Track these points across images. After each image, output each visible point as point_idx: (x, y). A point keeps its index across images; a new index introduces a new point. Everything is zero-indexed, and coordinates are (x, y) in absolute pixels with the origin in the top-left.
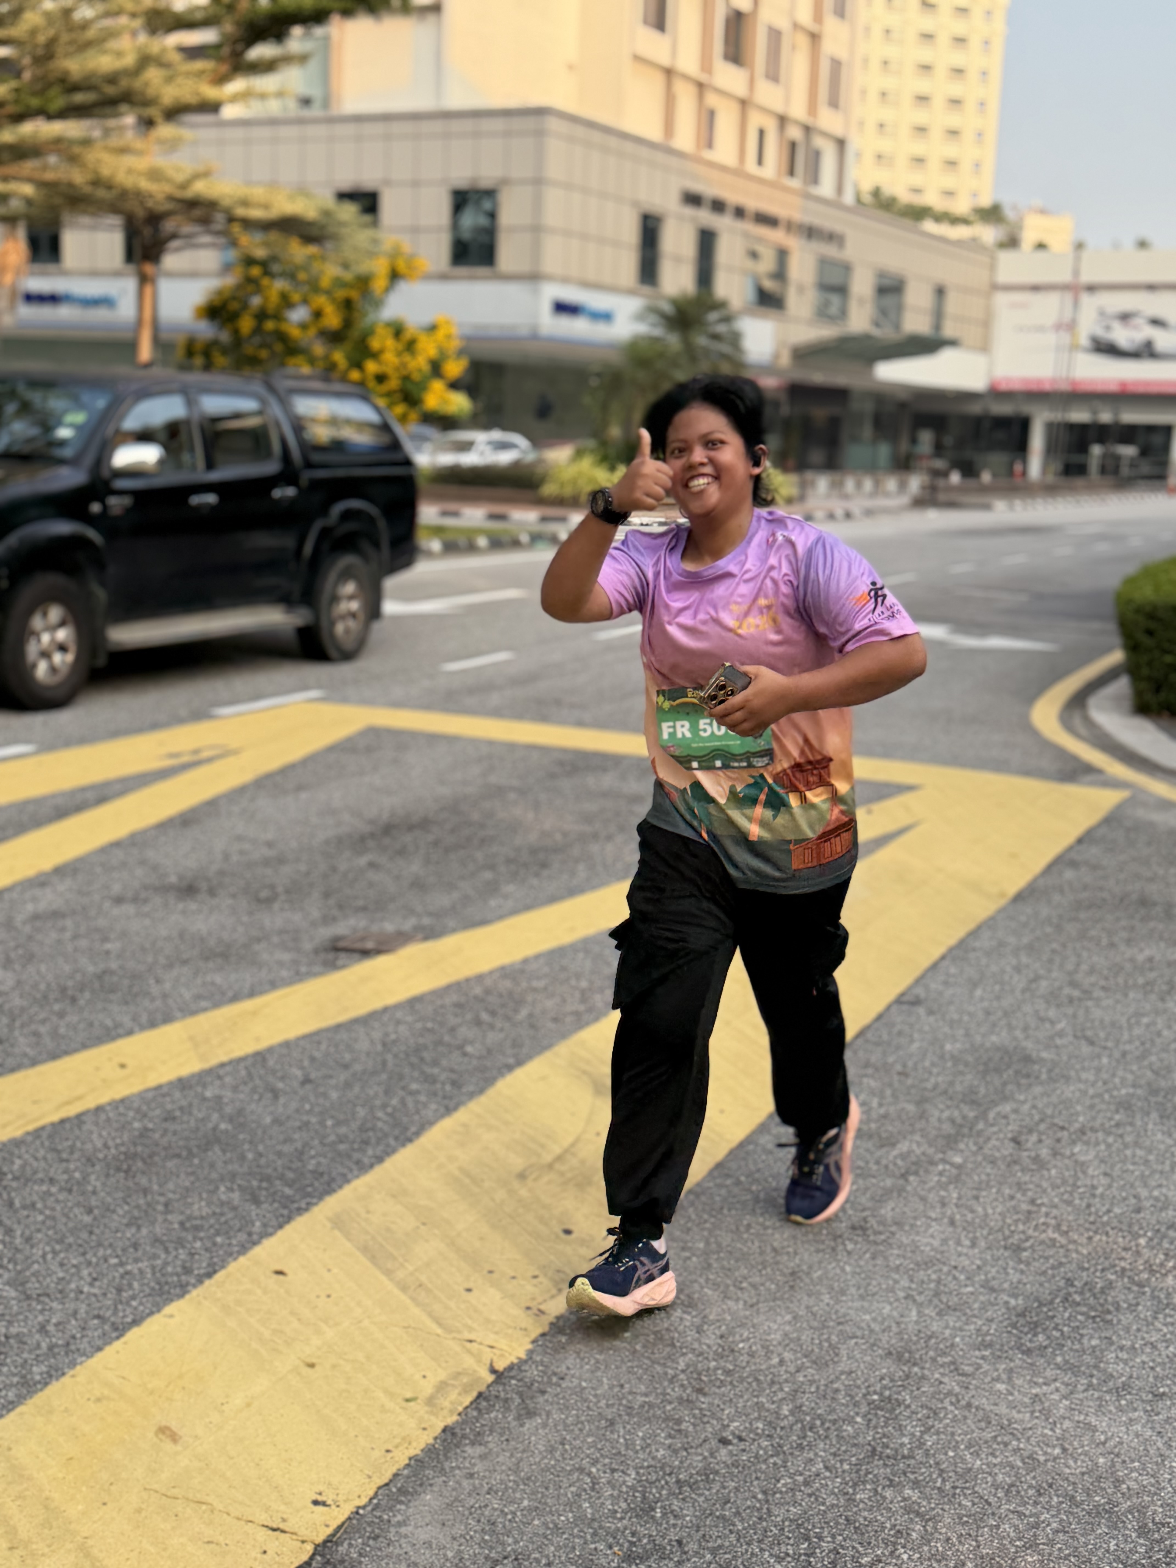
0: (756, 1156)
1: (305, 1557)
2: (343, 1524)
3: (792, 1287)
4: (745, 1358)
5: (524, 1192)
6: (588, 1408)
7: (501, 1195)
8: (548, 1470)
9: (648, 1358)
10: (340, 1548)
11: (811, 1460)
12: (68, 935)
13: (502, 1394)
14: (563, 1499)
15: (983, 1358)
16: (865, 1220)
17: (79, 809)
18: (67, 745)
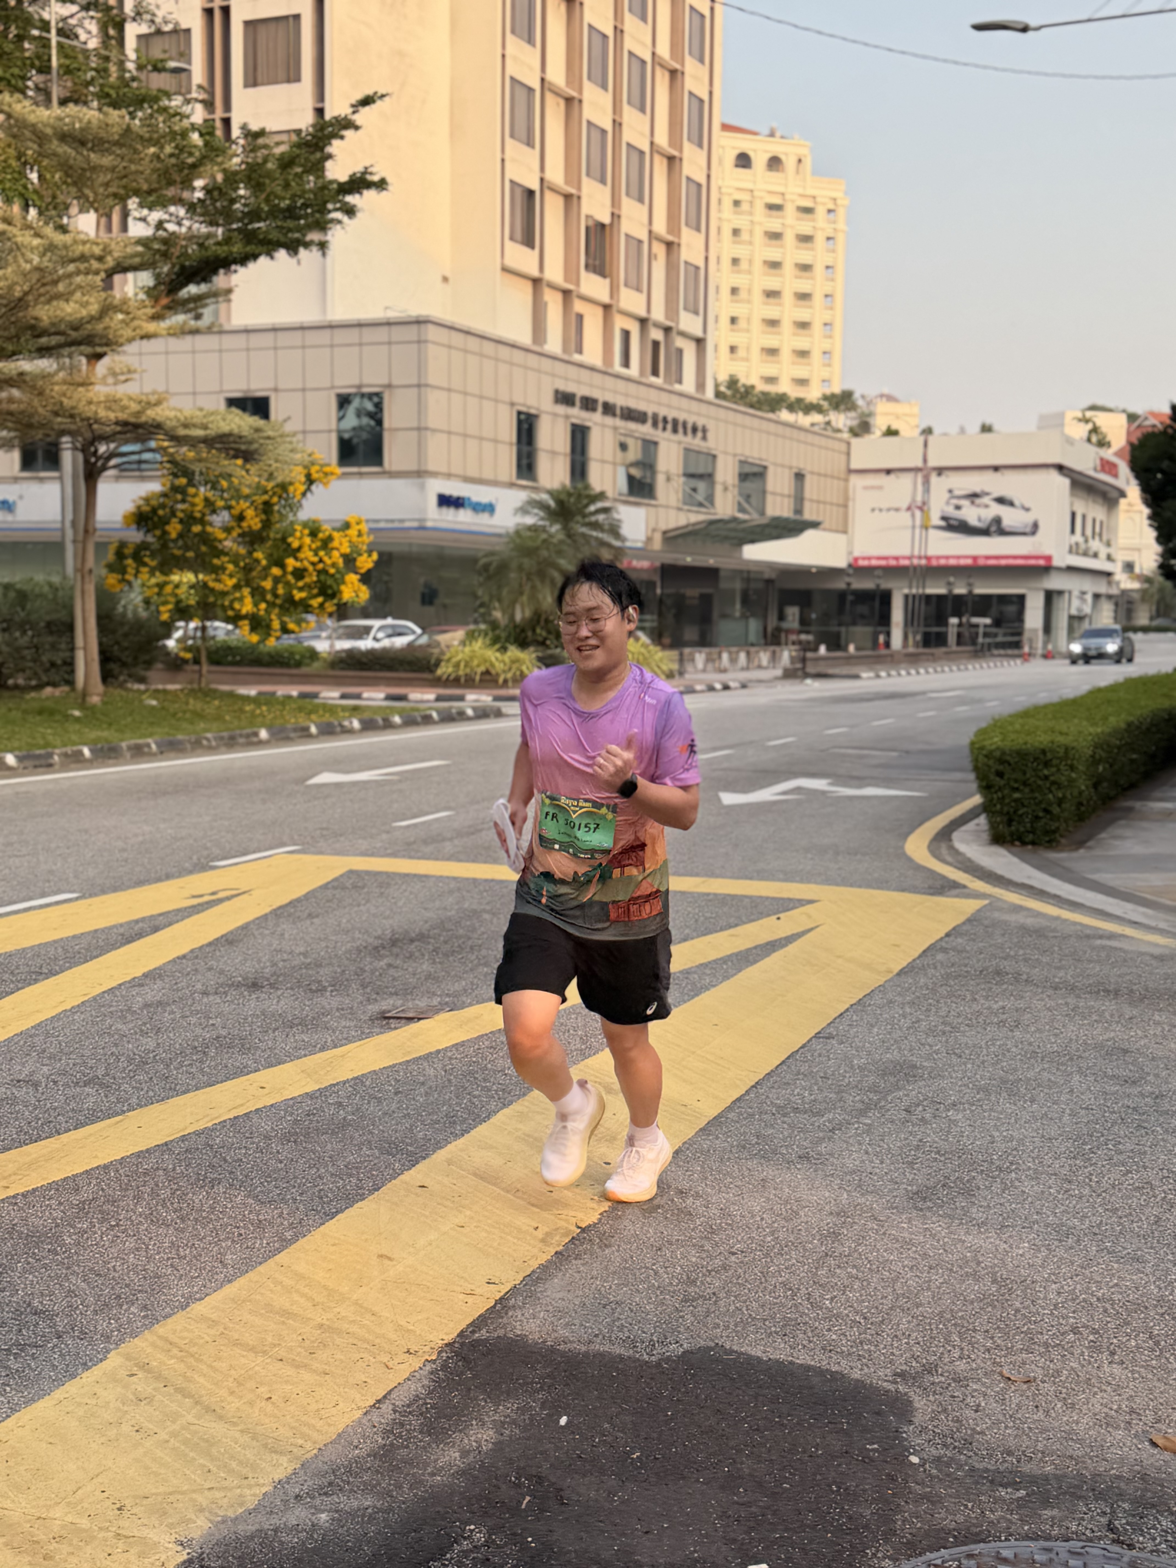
0: (727, 1124)
2: (507, 1293)
3: (763, 1186)
4: (738, 1218)
8: (626, 1268)
10: (511, 1301)
12: (178, 1016)
13: (588, 1237)
14: (639, 1280)
15: (892, 1213)
16: (807, 1153)
17: (140, 935)
18: (103, 892)
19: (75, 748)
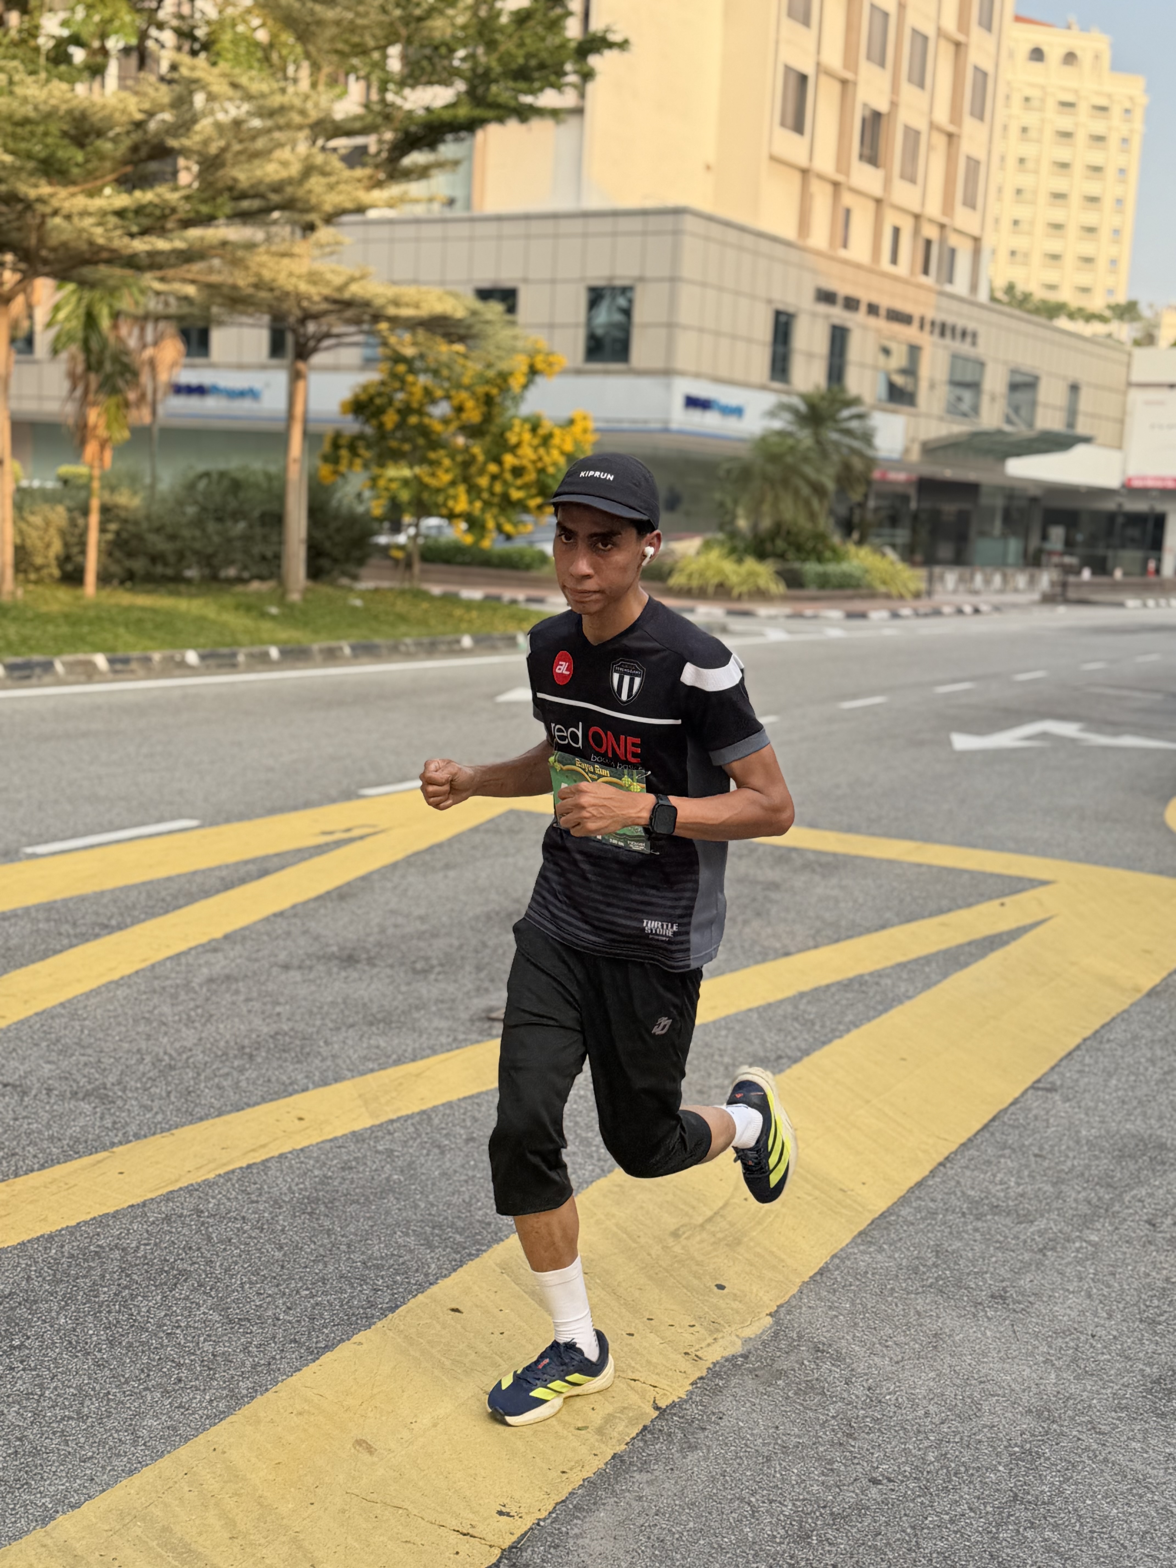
0: (898, 1227)
1: (494, 1560)
2: (526, 1533)
3: (935, 1347)
4: (893, 1408)
5: (677, 1249)
6: (746, 1445)
7: (656, 1250)
8: (711, 1497)
9: (802, 1405)
10: (524, 1554)
11: (957, 1502)
12: (242, 998)
13: (666, 1428)
14: (725, 1524)
15: (1119, 1419)
16: (1004, 1289)
17: (243, 881)
18: (228, 820)
19: (263, 648)
